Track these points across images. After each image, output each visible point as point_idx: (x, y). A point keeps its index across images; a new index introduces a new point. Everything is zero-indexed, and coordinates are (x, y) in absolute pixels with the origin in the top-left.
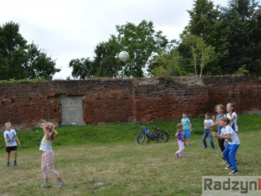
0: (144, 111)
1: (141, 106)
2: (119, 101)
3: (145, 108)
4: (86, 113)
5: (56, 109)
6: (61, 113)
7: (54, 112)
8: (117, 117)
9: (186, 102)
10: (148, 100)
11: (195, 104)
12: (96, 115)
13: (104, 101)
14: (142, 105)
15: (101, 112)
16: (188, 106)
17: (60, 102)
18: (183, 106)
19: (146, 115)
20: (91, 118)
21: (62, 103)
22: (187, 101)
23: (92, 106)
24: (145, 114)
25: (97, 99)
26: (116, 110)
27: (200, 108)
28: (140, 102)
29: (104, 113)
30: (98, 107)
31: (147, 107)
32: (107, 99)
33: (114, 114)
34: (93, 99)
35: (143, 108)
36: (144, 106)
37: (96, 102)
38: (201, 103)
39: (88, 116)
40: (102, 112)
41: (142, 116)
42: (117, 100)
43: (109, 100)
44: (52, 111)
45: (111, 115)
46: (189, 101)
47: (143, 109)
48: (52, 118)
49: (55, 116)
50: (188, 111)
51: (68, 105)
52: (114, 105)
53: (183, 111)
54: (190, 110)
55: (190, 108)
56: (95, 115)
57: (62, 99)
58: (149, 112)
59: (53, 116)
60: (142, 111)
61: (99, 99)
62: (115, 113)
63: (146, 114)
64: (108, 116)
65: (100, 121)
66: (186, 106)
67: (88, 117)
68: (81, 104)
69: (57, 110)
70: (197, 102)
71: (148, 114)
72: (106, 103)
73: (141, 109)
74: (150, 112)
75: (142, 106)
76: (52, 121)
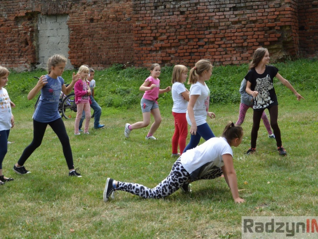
0: (150, 44)
1: (143, 35)
2: (126, 23)
3: (152, 38)
4: (72, 47)
5: (26, 39)
6: (38, 46)
7: (23, 45)
8: (122, 56)
9: (237, 26)
10: (157, 23)
11: (256, 29)
12: (87, 51)
13: (100, 24)
14: (146, 33)
15: (95, 45)
16: (242, 34)
17: (37, 26)
18: (229, 35)
19: (154, 54)
20: (81, 57)
21: (39, 28)
22: (239, 22)
23: (81, 34)
24: (151, 51)
25: (89, 21)
26: (121, 41)
27: (269, 39)
28: (142, 27)
29: (99, 48)
30: (91, 36)
31: (155, 38)
32: (105, 21)
33: (117, 51)
34: (83, 21)
35: (146, 38)
36: (149, 35)
37: (87, 27)
38: (271, 28)
39: (74, 53)
40: (96, 45)
41: (145, 55)
42: (122, 23)
43: (108, 22)
44: (21, 43)
45: (111, 52)
46: (243, 22)
47: (148, 42)
48: (21, 55)
49: (25, 52)
50: (240, 45)
51: (48, 33)
52: (117, 33)
53: (229, 45)
54: (245, 44)
55: (245, 40)
56: (85, 52)
57: (40, 22)
58: (158, 49)
59: (22, 52)
60: (145, 45)
61: (92, 20)
62: (119, 48)
63: (154, 51)
64: (107, 54)
65: (94, 64)
66: (236, 34)
67: (75, 55)
68: (67, 30)
69: (29, 43)
70: (263, 25)
71: (156, 51)
72: (103, 29)
73: (144, 42)
74: (161, 48)
75: (145, 35)
76: (21, 62)
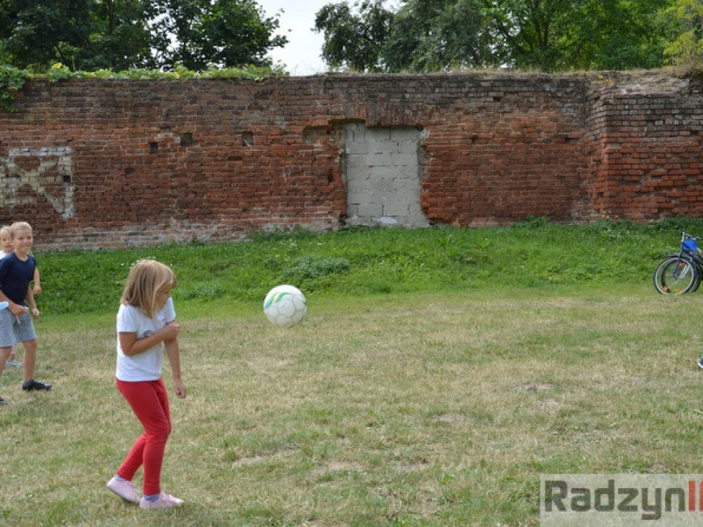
0: (636, 182)
1: (625, 167)
2: (541, 147)
3: (641, 172)
4: (433, 185)
5: (331, 170)
6: (347, 184)
7: (325, 181)
8: (534, 202)
10: (651, 148)
12: (466, 194)
13: (490, 147)
14: (631, 164)
15: (481, 183)
17: (344, 147)
19: (644, 197)
20: (449, 204)
21: (348, 150)
23: (454, 163)
24: (640, 193)
25: (470, 141)
26: (531, 178)
28: (623, 154)
29: (490, 189)
30: (474, 166)
31: (646, 172)
32: (503, 141)
33: (524, 194)
34: (457, 141)
35: (631, 172)
36: (637, 167)
37: (464, 152)
39: (437, 196)
40: (484, 184)
41: (629, 200)
42: (535, 147)
43: (507, 144)
44: (320, 176)
45: (513, 196)
47: (634, 178)
48: (318, 200)
49: (328, 194)
51: (369, 160)
52: (525, 163)
56: (462, 195)
57: (351, 139)
58: (652, 189)
59: (322, 194)
60: (628, 182)
61: (474, 139)
62: (528, 188)
63: (643, 193)
64: (505, 199)
65: (478, 216)
67: (439, 200)
68: (415, 156)
69: (336, 175)
71: (648, 193)
72: (498, 155)
73: (627, 178)
74: (658, 188)
75: (629, 167)
76: (319, 212)
